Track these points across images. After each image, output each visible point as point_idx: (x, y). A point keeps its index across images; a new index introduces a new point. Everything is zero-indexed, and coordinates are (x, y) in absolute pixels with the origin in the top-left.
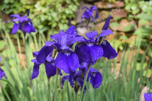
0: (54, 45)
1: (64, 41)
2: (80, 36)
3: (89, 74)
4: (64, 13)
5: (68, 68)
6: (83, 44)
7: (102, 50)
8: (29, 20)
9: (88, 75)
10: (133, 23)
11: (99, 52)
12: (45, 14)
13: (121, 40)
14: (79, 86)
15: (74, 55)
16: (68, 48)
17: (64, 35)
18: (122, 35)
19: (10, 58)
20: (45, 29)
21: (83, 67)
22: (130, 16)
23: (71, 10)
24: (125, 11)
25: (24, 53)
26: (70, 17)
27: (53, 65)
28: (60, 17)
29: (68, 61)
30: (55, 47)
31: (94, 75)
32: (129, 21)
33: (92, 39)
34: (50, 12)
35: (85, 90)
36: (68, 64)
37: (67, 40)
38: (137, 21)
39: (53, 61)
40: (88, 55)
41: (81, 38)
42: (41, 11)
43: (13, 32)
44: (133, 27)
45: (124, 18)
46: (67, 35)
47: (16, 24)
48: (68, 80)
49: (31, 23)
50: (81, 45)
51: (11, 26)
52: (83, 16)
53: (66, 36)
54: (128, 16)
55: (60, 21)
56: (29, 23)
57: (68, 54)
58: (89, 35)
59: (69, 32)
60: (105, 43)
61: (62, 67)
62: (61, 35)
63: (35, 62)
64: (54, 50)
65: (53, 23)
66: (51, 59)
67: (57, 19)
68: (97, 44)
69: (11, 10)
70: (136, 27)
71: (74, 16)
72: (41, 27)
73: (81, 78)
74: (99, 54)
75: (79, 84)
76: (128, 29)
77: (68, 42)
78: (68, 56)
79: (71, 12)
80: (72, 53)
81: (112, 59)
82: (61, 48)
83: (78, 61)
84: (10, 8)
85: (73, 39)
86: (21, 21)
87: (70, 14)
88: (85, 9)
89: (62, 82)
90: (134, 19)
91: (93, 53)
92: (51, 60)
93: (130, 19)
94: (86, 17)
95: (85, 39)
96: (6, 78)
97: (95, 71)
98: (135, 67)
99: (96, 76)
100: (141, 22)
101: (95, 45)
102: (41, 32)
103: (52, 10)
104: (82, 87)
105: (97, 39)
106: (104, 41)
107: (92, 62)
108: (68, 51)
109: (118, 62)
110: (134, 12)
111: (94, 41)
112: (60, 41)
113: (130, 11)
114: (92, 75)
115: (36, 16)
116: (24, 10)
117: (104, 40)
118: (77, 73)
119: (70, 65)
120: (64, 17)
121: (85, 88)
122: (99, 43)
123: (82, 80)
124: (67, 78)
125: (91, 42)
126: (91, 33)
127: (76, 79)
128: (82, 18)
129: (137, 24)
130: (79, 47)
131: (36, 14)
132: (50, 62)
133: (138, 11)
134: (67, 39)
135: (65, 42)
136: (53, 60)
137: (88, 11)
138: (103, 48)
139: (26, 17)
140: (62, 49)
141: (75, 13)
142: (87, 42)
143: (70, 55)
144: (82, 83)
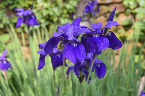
0: (61, 36)
1: (70, 33)
2: (86, 28)
3: (94, 64)
4: (65, 8)
5: (75, 59)
6: (89, 35)
7: (108, 41)
8: (33, 14)
9: (93, 66)
10: (130, 17)
11: (105, 42)
12: (47, 9)
13: (119, 34)
14: (83, 76)
15: (81, 45)
16: (75, 39)
17: (70, 26)
18: (119, 29)
19: (15, 50)
20: (47, 23)
21: (88, 58)
22: (128, 11)
23: (71, 5)
24: (123, 6)
25: (28, 45)
26: (71, 12)
27: (58, 57)
28: (61, 12)
29: (75, 52)
30: (62, 38)
31: (99, 66)
32: (127, 15)
33: (99, 30)
34: (51, 7)
35: (90, 81)
36: (75, 54)
37: (73, 32)
38: (134, 15)
39: (58, 53)
40: (94, 46)
41: (87, 29)
42: (43, 6)
43: (18, 25)
44: (130, 21)
45: (122, 12)
46: (74, 26)
47: (20, 18)
48: (73, 70)
49: (35, 17)
50: (87, 36)
51: (15, 20)
52: (85, 10)
53: (72, 28)
54: (126, 10)
55: (61, 15)
56: (33, 17)
57: (75, 45)
58: (94, 26)
59: (75, 23)
60: (110, 34)
61: (69, 57)
62: (67, 27)
63: (41, 53)
64: (60, 42)
65: (54, 17)
66: (56, 50)
67: (58, 14)
68: (103, 35)
69: (15, 6)
70: (133, 21)
71: (74, 11)
72: (43, 21)
73: (86, 68)
74: (105, 44)
75: (84, 74)
76: (126, 23)
77: (74, 33)
78: (75, 46)
79: (72, 7)
80: (78, 44)
81: (117, 49)
82: (68, 39)
83: (85, 52)
84: (13, 4)
85: (80, 30)
86: (25, 15)
87: (70, 9)
88: (87, 4)
89: (68, 73)
90: (132, 14)
91: (99, 43)
92: (57, 52)
93: (128, 14)
94: (88, 11)
95: (91, 30)
96: (12, 68)
97: (100, 61)
98: (133, 59)
99: (100, 67)
100: (138, 17)
101: (101, 36)
102: (43, 26)
103: (53, 5)
104: (87, 77)
105: (102, 31)
106: (109, 33)
107: (99, 52)
108: (75, 42)
109: (117, 54)
110: (132, 7)
111: (100, 32)
112: (67, 32)
113: (127, 6)
114: (97, 66)
115: (38, 11)
116: (27, 5)
117: (109, 31)
118: (82, 63)
119: (77, 55)
120: (65, 12)
121: (90, 79)
122: (105, 34)
123: (87, 70)
124: (72, 68)
125: (97, 33)
126: (96, 24)
127: (81, 70)
128: (84, 12)
129: (135, 18)
130: (84, 38)
131: (38, 9)
132: (56, 54)
133: (135, 5)
134: (74, 30)
135: (72, 33)
136: (58, 51)
137: (89, 5)
138: (108, 38)
139: (30, 11)
140: (70, 40)
141: (75, 8)
142: (93, 33)
143: (77, 45)
144: (87, 73)
